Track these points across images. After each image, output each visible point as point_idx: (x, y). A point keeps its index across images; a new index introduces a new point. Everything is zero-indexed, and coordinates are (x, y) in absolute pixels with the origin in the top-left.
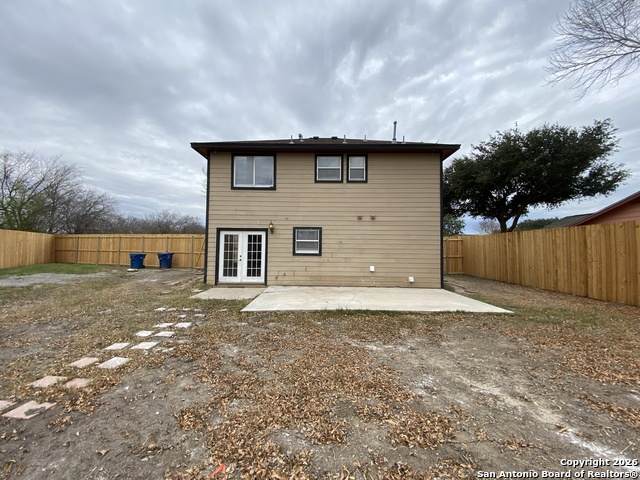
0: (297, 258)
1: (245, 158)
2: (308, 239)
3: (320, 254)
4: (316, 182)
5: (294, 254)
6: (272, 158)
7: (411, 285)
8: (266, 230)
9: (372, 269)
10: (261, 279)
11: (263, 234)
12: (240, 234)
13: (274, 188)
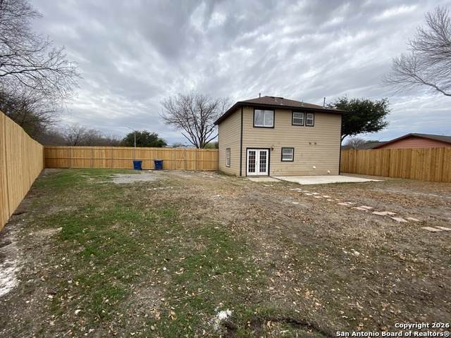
0: (284, 163)
1: (260, 111)
2: (287, 153)
3: (293, 161)
4: (292, 125)
5: (282, 161)
6: (273, 112)
7: (328, 174)
8: (269, 149)
9: (314, 167)
10: (266, 173)
11: (267, 151)
12: (256, 150)
13: (273, 128)
